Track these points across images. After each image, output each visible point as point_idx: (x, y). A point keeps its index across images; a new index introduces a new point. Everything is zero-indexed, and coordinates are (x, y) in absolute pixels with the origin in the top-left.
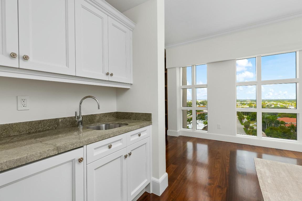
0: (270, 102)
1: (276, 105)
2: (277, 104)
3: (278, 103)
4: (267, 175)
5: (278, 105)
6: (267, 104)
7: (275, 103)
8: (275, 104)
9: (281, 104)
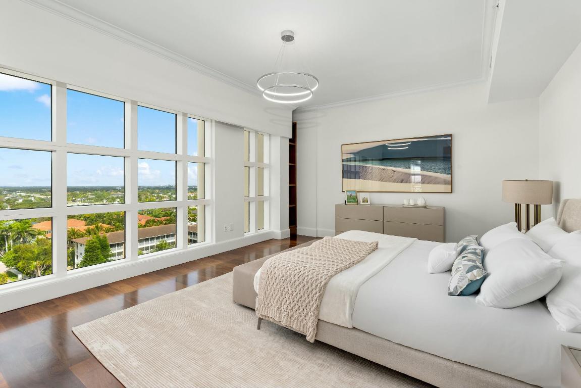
0: (14, 193)
1: (26, 199)
2: (29, 196)
3: (32, 195)
4: (122, 351)
5: (30, 198)
6: (7, 198)
7: (24, 194)
8: (24, 197)
9: (38, 196)
